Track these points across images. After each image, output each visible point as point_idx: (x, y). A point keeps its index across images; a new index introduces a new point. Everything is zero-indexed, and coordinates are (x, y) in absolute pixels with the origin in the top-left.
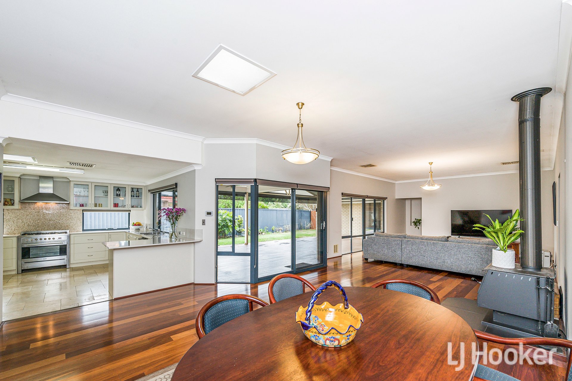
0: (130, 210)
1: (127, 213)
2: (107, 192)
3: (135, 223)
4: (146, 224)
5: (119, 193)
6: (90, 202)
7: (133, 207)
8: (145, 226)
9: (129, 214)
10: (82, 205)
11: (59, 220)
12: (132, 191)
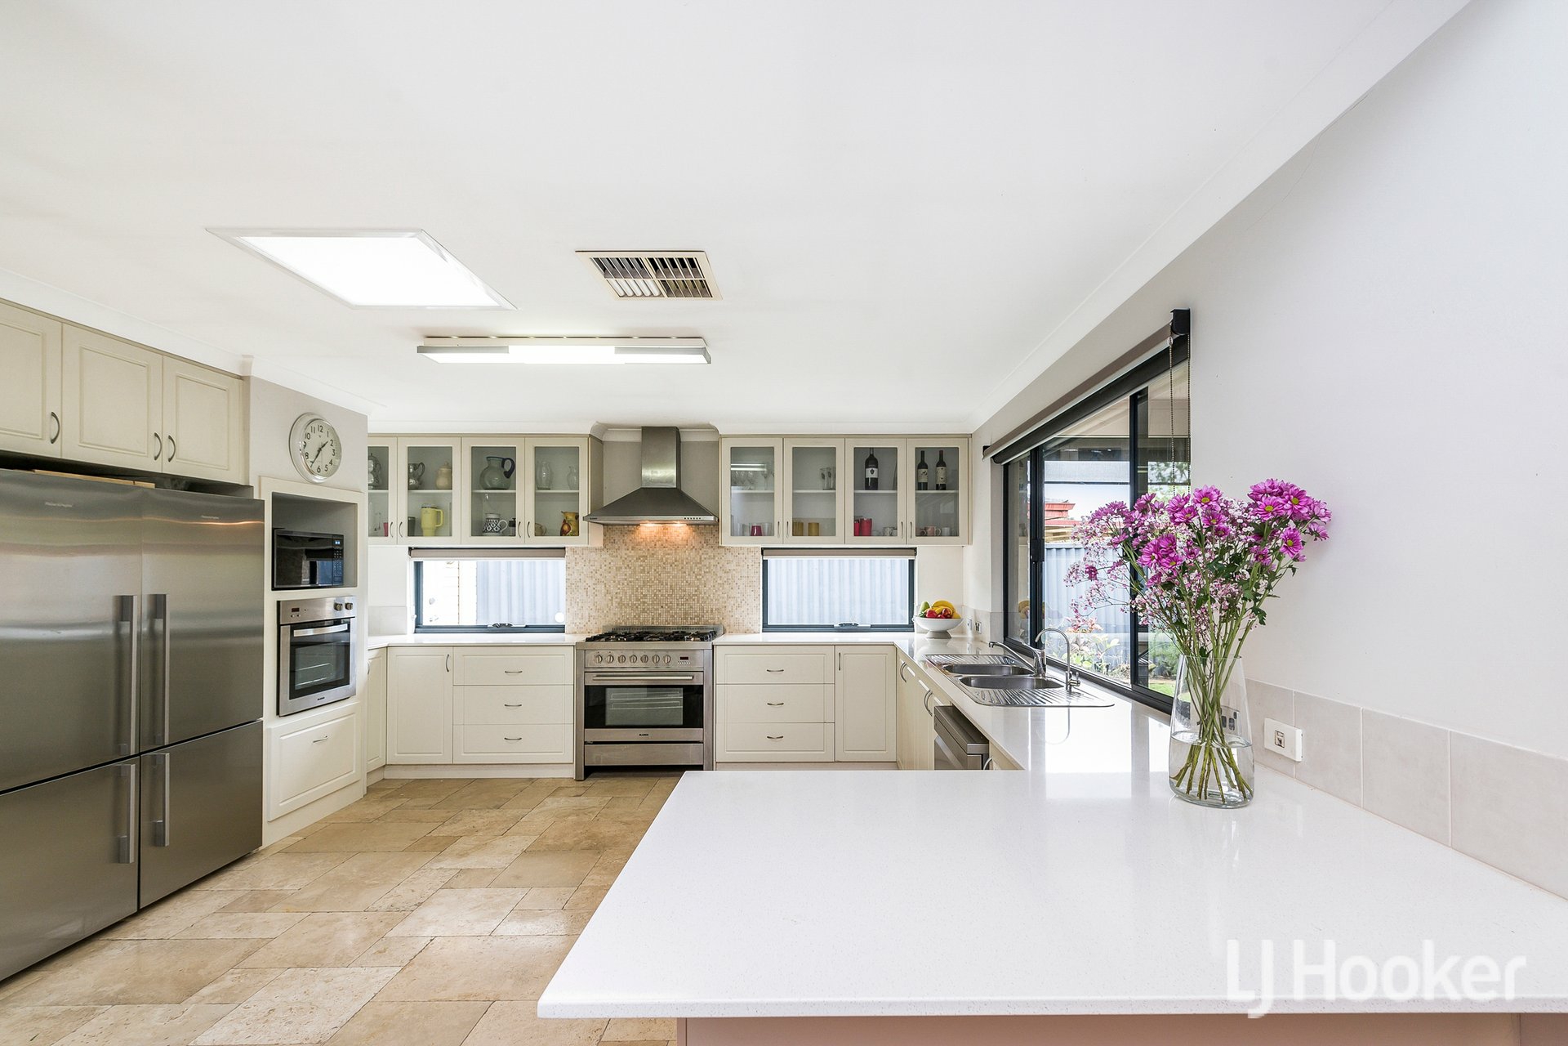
0: (915, 549)
1: (906, 560)
2: (829, 475)
3: (931, 605)
4: (975, 611)
5: (875, 476)
6: (778, 517)
7: (922, 533)
8: (968, 617)
9: (912, 563)
10: (757, 531)
11: (698, 587)
12: (921, 465)
